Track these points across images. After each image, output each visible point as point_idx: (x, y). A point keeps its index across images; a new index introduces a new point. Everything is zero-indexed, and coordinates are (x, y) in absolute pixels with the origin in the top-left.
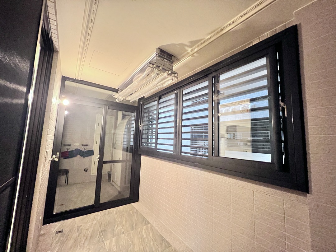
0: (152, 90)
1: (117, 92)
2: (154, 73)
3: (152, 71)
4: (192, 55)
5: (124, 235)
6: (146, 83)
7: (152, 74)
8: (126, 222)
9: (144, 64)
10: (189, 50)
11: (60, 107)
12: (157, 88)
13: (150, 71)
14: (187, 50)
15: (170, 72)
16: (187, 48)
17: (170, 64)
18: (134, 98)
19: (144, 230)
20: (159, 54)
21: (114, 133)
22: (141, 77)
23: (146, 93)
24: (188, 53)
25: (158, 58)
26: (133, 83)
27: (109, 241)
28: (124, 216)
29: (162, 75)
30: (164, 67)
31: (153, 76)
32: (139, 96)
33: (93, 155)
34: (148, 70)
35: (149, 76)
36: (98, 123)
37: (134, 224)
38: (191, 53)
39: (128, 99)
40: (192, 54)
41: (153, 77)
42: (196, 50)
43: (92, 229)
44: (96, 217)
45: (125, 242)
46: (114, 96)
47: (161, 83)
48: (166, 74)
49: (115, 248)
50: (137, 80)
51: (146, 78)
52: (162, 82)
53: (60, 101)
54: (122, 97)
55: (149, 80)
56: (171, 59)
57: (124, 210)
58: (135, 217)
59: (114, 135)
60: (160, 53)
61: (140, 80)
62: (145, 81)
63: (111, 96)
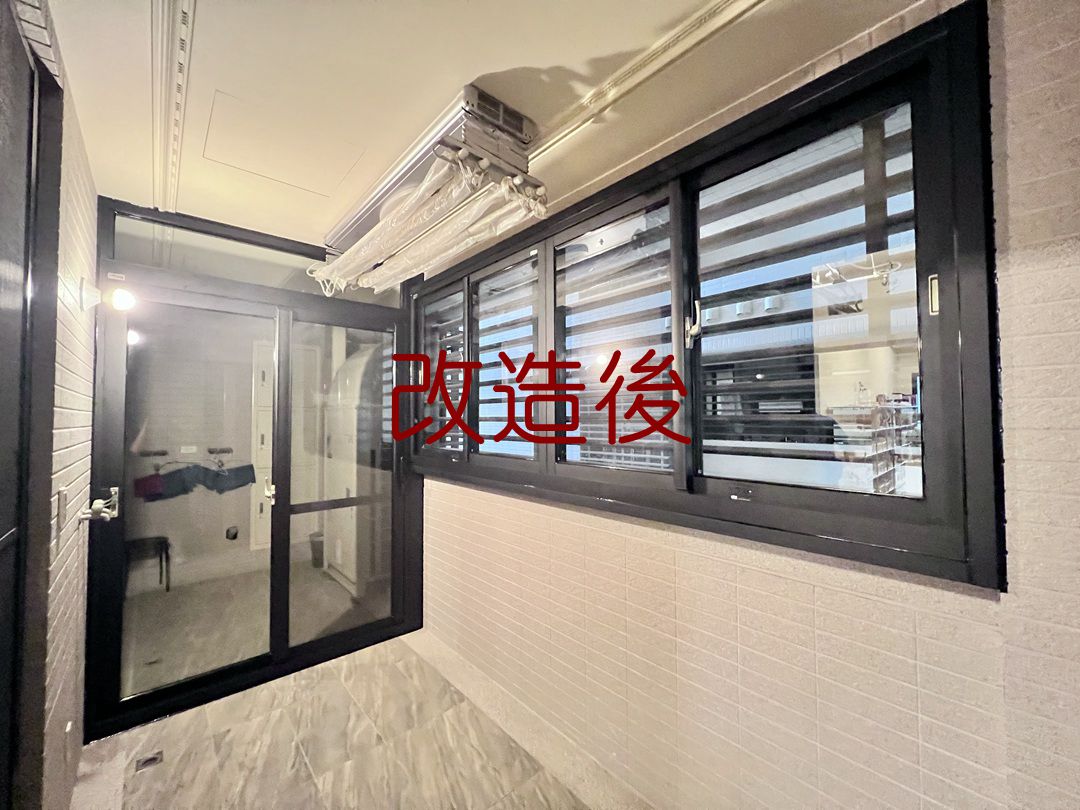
0: (452, 247)
1: (324, 260)
2: (459, 184)
3: (452, 176)
4: (598, 116)
5: (381, 748)
6: (432, 220)
7: (453, 186)
8: (386, 699)
9: (418, 148)
10: (587, 94)
11: (101, 318)
12: (470, 241)
13: (445, 176)
14: (579, 97)
15: (517, 181)
16: (579, 87)
17: (516, 149)
18: (387, 280)
19: (448, 724)
20: (475, 109)
21: (324, 406)
22: (412, 200)
23: (430, 258)
24: (583, 108)
25: (472, 124)
26: (379, 225)
27: (330, 776)
28: (376, 683)
29: (490, 192)
30: (495, 161)
31: (455, 194)
32: (405, 271)
33: (254, 481)
34: (436, 172)
35: (439, 197)
36: (263, 372)
37: (414, 707)
38: (594, 108)
39: (364, 283)
40: (596, 111)
41: (458, 197)
42: (612, 95)
43: (267, 739)
44: (279, 695)
45: (388, 771)
46: (311, 272)
47: (486, 224)
48: (503, 189)
49: (356, 797)
50: (394, 212)
51: (431, 204)
52: (488, 220)
53: (99, 296)
54: (344, 277)
55: (441, 213)
56: (521, 131)
57: (377, 661)
58: (416, 681)
59: (322, 412)
60: (479, 107)
61: (407, 212)
62: (425, 215)
63: (302, 275)
